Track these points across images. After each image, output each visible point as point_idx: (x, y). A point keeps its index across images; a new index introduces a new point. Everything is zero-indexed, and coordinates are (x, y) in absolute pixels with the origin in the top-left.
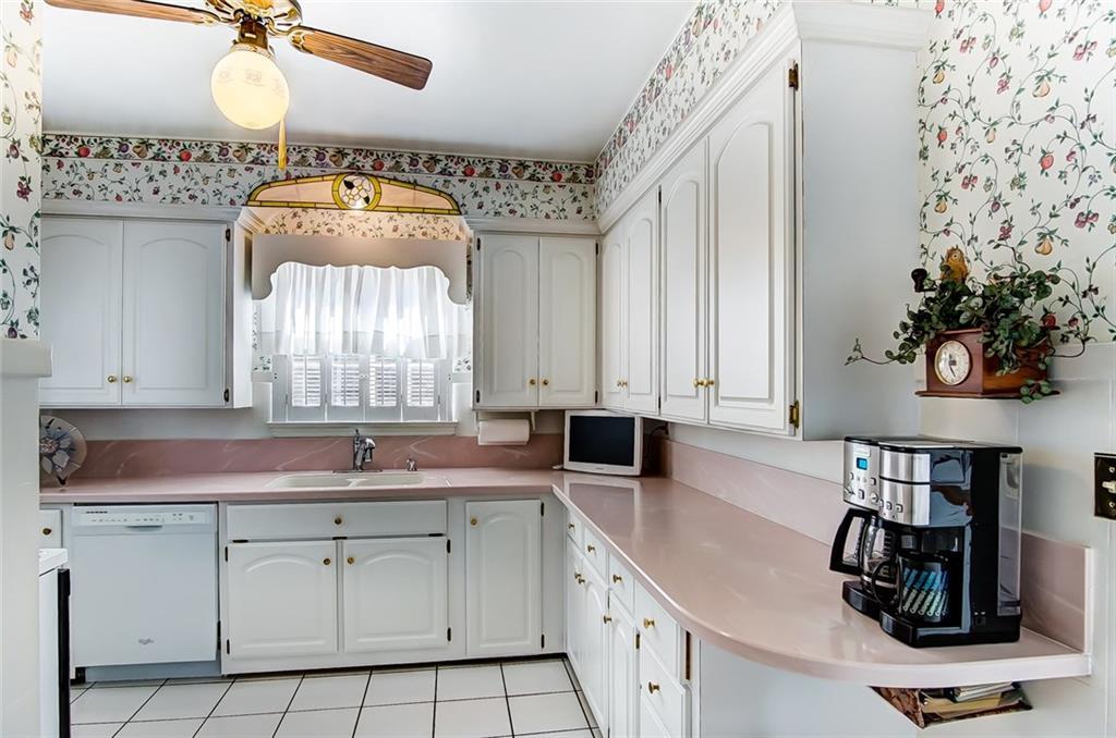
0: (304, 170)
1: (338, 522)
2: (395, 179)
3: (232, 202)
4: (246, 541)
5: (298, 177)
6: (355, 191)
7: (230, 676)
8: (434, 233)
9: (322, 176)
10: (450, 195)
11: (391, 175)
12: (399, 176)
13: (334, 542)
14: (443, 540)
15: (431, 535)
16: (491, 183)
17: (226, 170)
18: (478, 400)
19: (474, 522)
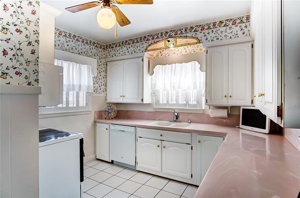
0: (158, 40)
1: (161, 136)
2: (181, 37)
3: (143, 52)
4: (141, 137)
5: (157, 42)
6: (170, 42)
7: (139, 171)
8: (197, 51)
9: (162, 40)
10: (197, 38)
11: (180, 36)
12: (182, 35)
13: (161, 141)
14: (190, 146)
15: (187, 144)
16: (210, 31)
17: (141, 44)
18: (207, 102)
19: (199, 142)
